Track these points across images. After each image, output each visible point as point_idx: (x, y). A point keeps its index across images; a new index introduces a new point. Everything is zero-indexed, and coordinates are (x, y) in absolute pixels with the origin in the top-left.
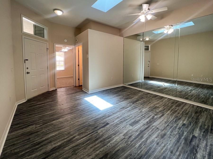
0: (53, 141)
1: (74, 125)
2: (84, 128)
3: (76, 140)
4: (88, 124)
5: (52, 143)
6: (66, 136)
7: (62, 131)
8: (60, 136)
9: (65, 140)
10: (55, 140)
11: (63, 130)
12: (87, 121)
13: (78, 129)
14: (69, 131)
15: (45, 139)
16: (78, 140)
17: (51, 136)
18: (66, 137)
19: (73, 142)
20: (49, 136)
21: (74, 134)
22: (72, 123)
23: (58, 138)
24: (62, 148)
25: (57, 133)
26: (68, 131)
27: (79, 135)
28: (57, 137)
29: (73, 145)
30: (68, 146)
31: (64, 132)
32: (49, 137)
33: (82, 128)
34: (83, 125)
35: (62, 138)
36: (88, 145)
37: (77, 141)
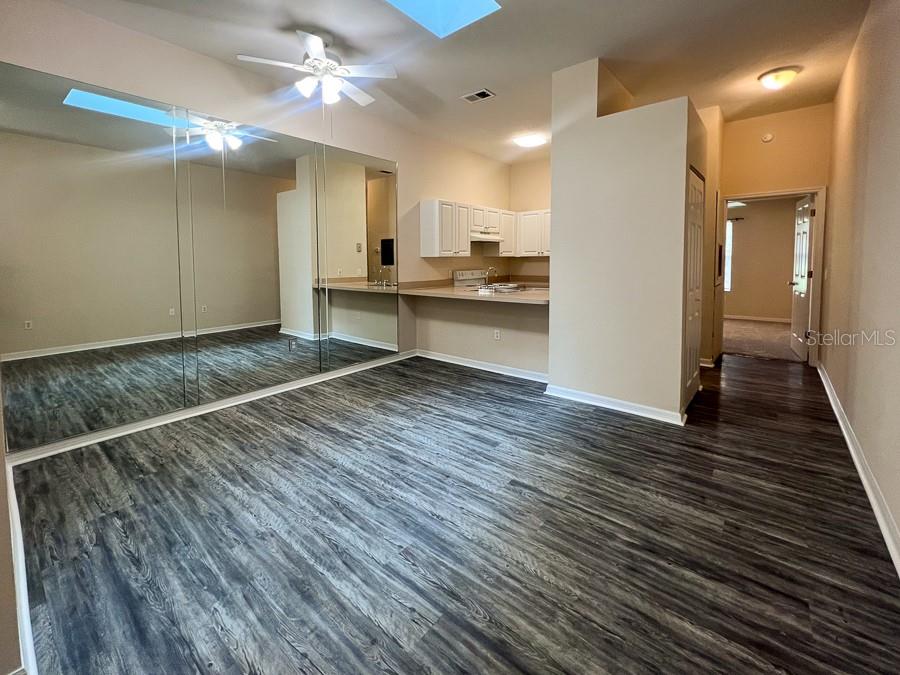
0: (701, 601)
1: (581, 575)
2: (573, 535)
3: (635, 536)
4: (548, 530)
5: (709, 596)
6: (647, 570)
7: (647, 605)
8: (668, 594)
9: (662, 563)
10: (695, 599)
11: (638, 602)
12: (533, 538)
13: (595, 550)
14: (621, 574)
15: (733, 644)
16: (630, 532)
17: (702, 630)
18: (654, 569)
19: (648, 540)
20: (708, 636)
21: (622, 552)
22: (578, 592)
23: (679, 594)
24: (686, 557)
25: (668, 617)
26: (627, 581)
27: (612, 537)
28: (683, 600)
29: (651, 534)
30: (668, 545)
31: (643, 589)
32: (714, 637)
33: (579, 539)
34: (562, 542)
35: (668, 581)
36: (621, 504)
37: (635, 531)
